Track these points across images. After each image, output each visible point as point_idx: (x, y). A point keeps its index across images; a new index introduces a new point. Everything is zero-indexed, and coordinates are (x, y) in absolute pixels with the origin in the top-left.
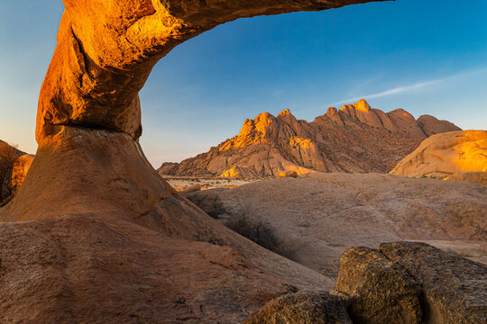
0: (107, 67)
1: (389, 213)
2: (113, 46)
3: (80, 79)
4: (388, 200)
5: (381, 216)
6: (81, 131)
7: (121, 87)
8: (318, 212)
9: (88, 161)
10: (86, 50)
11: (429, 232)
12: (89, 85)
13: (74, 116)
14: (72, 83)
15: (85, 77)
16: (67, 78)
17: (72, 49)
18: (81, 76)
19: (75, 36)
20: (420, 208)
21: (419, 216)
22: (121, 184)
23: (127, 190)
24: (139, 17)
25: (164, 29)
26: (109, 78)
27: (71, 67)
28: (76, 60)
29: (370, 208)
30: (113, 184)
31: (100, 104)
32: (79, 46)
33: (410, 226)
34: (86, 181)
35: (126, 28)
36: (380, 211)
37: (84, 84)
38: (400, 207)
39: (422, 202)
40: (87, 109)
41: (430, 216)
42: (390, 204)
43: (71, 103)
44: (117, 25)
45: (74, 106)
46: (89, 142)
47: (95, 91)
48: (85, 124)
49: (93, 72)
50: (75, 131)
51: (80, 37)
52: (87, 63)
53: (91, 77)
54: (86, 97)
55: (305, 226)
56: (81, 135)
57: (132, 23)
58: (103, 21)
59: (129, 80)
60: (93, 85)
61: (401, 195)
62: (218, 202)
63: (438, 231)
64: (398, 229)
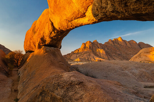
0: (61, 30)
1: (133, 73)
2: (65, 25)
3: (51, 33)
4: (132, 69)
5: (131, 74)
6: (48, 47)
7: (62, 35)
8: (110, 73)
9: (51, 56)
10: (54, 25)
11: (147, 80)
12: (53, 34)
13: (46, 43)
14: (48, 34)
15: (53, 32)
16: (46, 33)
17: (50, 25)
18: (52, 32)
19: (51, 21)
20: (143, 72)
21: (143, 75)
22: (61, 63)
23: (63, 65)
24: (78, 18)
26: (59, 33)
27: (49, 30)
28: (51, 28)
29: (127, 72)
30: (59, 63)
31: (54, 40)
32: (52, 24)
33: (140, 78)
34: (52, 62)
35: (72, 21)
36: (130, 73)
37: (52, 34)
38: (137, 72)
39: (144, 70)
40: (51, 41)
41: (147, 75)
42: (133, 70)
43: (46, 40)
44: (69, 20)
45: (47, 41)
46: (50, 50)
47: (54, 36)
48: (49, 45)
49: (55, 31)
50: (47, 47)
51: (53, 22)
52: (54, 29)
53: (55, 33)
54: (51, 38)
55: (106, 77)
57: (75, 20)
58: (65, 18)
59: (65, 33)
60: (54, 35)
61: (137, 68)
63: (150, 79)
64: (136, 78)
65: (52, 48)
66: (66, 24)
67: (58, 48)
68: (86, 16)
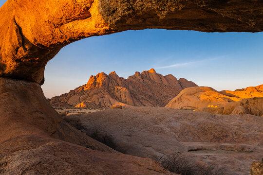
0: (38, 44)
1: (172, 128)
2: (47, 33)
3: (17, 50)
4: (171, 122)
5: (168, 130)
6: (10, 81)
7: (43, 56)
8: (136, 128)
9: (16, 100)
10: (24, 33)
11: (191, 138)
12: (22, 53)
13: (7, 71)
14: (10, 52)
15: (21, 49)
16: (6, 48)
17: (14, 31)
18: (18, 48)
19: (16, 24)
20: (187, 126)
21: (187, 130)
22: (39, 114)
23: (43, 118)
24: (74, 20)
25: (94, 28)
26: (37, 51)
27: (11, 42)
28: (17, 38)
29: (163, 126)
30: (34, 115)
31: (26, 65)
32: (19, 30)
33: (182, 135)
34: (17, 113)
35: (62, 24)
36: (168, 127)
37: (18, 53)
38: (177, 125)
39: (187, 123)
40: (17, 68)
41: (192, 130)
42: (172, 123)
43: (6, 63)
44: (55, 22)
45: (8, 66)
46: (16, 88)
47: (24, 57)
48: (13, 76)
49: (27, 46)
50: (6, 81)
51: (21, 25)
52: (23, 40)
53: (25, 49)
54: (18, 61)
55: (129, 136)
56: (10, 84)
57: (67, 22)
58: (46, 17)
59: (49, 53)
60: (25, 54)
61: (177, 119)
62: (79, 122)
63: (196, 137)
64: (177, 137)
65: (22, 83)
66: (49, 32)
67: (36, 82)
68: (90, 16)
